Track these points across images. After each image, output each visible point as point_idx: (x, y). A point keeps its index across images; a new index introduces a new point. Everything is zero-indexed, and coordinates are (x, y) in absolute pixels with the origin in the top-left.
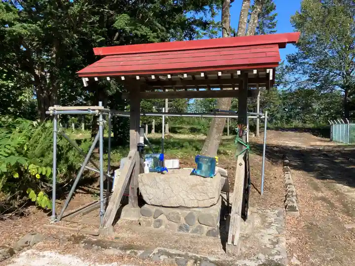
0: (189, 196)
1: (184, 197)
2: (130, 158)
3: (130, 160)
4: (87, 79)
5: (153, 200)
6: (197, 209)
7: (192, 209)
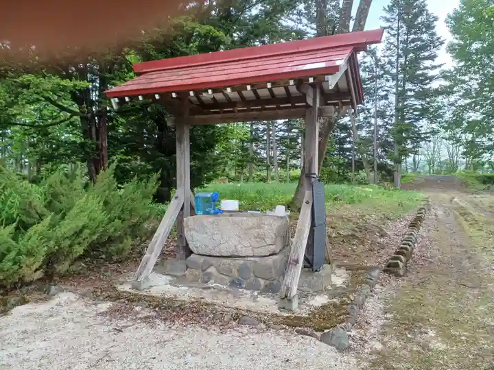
0: (242, 242)
1: (236, 243)
2: (176, 198)
3: (176, 201)
4: (117, 100)
5: (200, 248)
6: (252, 259)
7: (246, 259)
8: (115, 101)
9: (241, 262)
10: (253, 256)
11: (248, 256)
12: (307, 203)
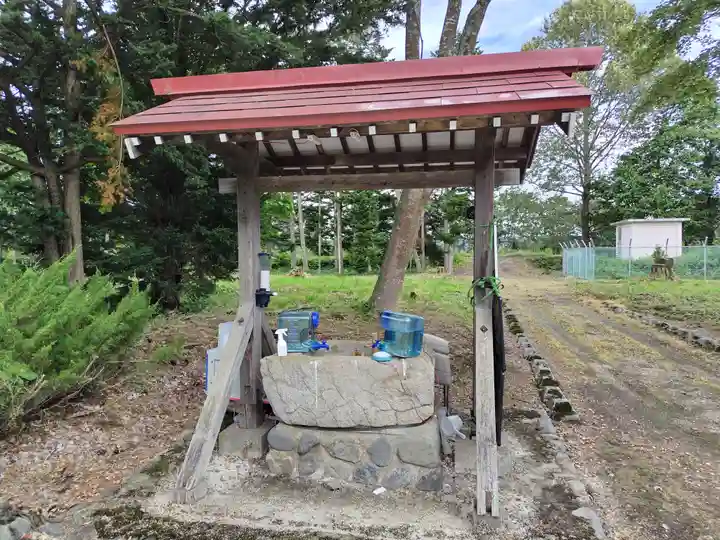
0: (377, 403)
1: (366, 405)
2: (241, 321)
3: (240, 327)
4: (136, 141)
5: (296, 414)
6: (394, 431)
7: (383, 431)
8: (131, 143)
9: (374, 437)
10: (396, 426)
11: (386, 427)
12: (484, 330)
